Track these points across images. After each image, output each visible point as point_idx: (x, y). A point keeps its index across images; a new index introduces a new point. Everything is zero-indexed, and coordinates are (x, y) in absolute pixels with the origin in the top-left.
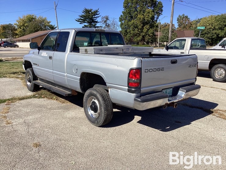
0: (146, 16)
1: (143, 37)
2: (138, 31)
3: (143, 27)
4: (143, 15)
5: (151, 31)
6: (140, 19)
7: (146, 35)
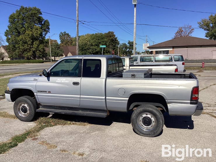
0: (35, 33)
1: (34, 52)
2: (28, 46)
3: (32, 42)
4: (31, 31)
5: (41, 46)
6: (29, 35)
7: (37, 50)
